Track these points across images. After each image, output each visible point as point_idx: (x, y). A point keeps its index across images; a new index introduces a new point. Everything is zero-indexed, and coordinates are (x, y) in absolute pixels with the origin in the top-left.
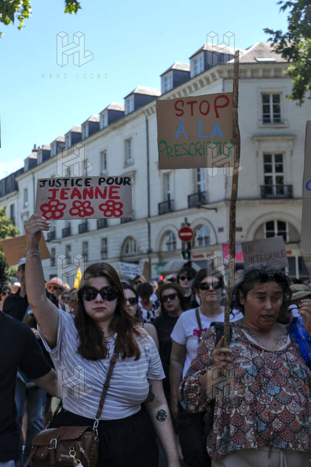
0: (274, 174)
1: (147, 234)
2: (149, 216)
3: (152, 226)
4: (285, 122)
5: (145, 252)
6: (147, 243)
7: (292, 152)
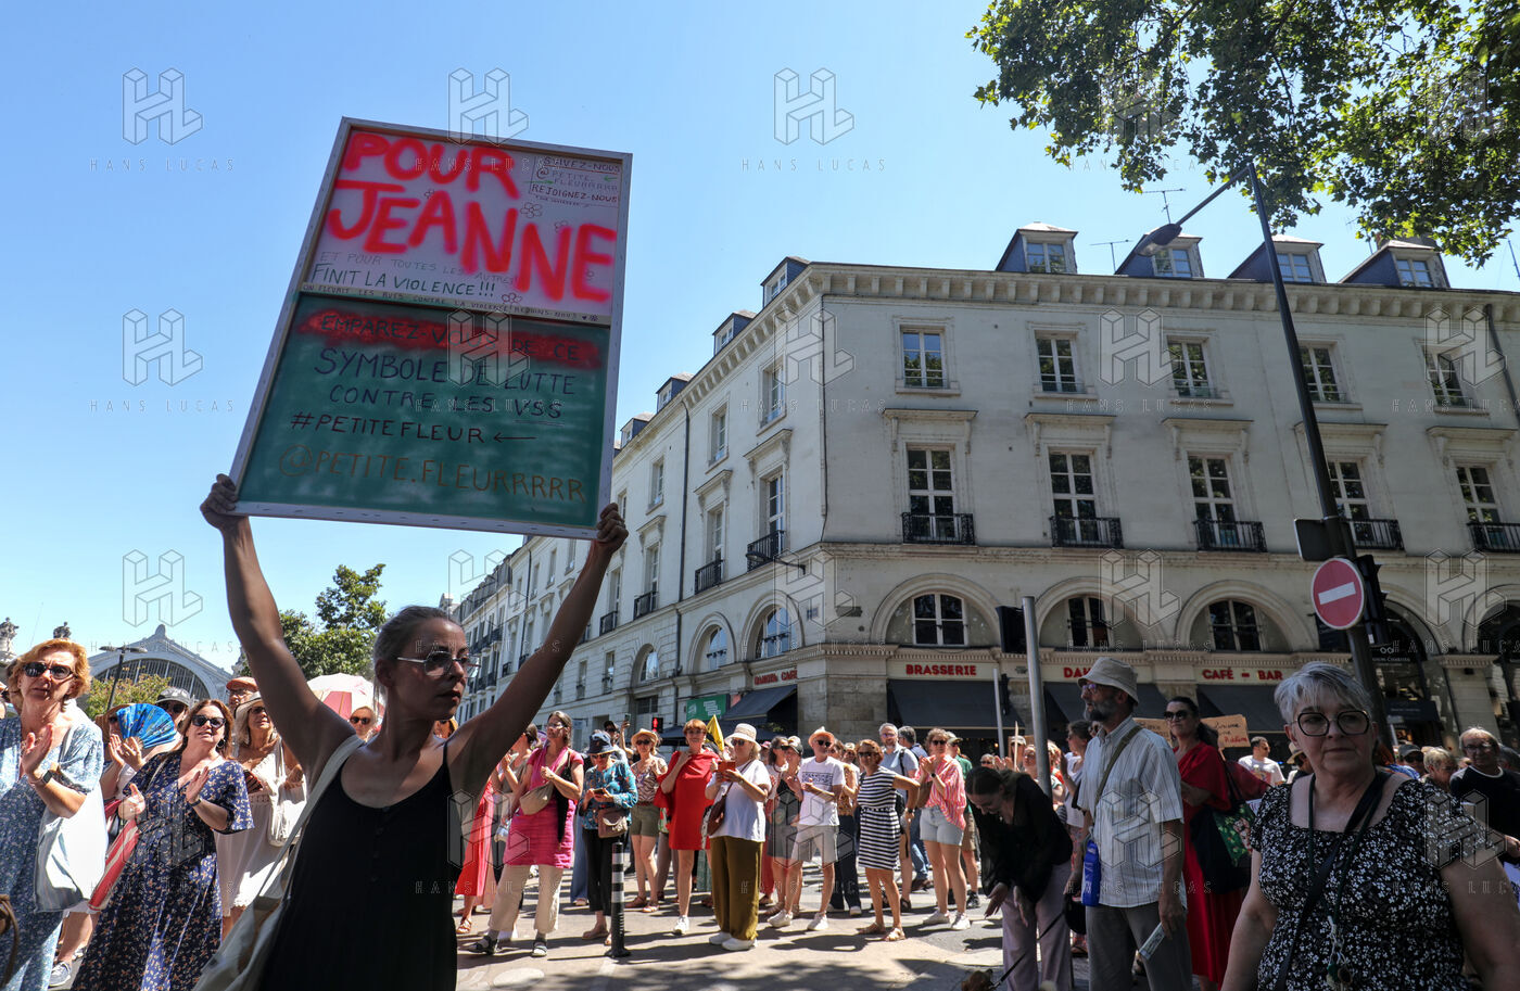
0: (931, 493)
1: (674, 638)
2: (681, 600)
3: (685, 618)
4: (953, 385)
5: (670, 674)
6: (674, 656)
7: (968, 445)
